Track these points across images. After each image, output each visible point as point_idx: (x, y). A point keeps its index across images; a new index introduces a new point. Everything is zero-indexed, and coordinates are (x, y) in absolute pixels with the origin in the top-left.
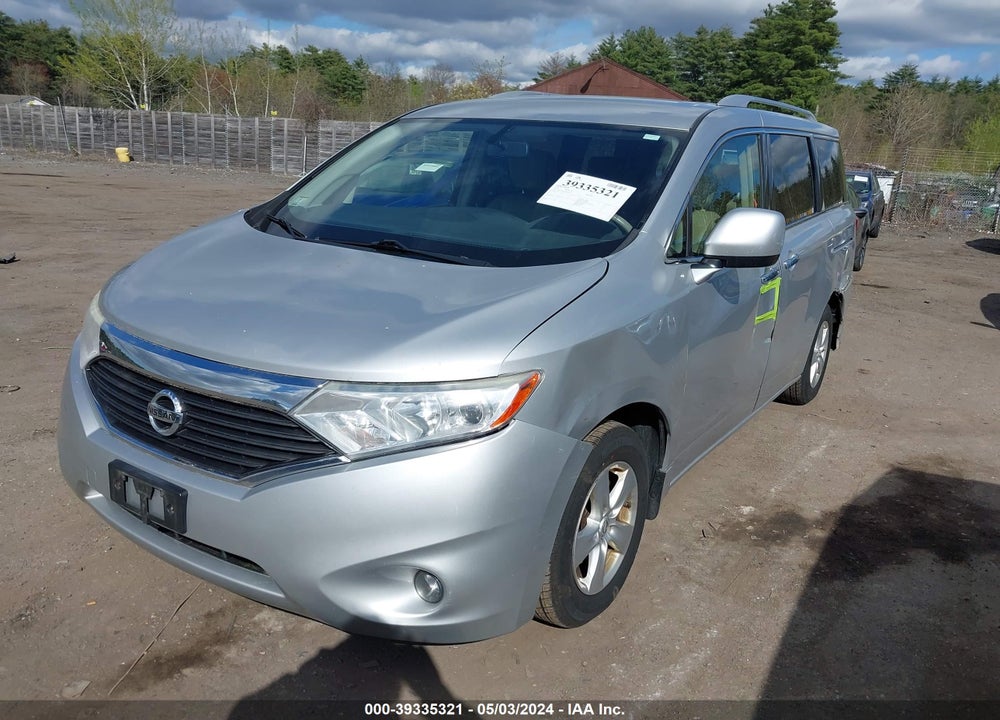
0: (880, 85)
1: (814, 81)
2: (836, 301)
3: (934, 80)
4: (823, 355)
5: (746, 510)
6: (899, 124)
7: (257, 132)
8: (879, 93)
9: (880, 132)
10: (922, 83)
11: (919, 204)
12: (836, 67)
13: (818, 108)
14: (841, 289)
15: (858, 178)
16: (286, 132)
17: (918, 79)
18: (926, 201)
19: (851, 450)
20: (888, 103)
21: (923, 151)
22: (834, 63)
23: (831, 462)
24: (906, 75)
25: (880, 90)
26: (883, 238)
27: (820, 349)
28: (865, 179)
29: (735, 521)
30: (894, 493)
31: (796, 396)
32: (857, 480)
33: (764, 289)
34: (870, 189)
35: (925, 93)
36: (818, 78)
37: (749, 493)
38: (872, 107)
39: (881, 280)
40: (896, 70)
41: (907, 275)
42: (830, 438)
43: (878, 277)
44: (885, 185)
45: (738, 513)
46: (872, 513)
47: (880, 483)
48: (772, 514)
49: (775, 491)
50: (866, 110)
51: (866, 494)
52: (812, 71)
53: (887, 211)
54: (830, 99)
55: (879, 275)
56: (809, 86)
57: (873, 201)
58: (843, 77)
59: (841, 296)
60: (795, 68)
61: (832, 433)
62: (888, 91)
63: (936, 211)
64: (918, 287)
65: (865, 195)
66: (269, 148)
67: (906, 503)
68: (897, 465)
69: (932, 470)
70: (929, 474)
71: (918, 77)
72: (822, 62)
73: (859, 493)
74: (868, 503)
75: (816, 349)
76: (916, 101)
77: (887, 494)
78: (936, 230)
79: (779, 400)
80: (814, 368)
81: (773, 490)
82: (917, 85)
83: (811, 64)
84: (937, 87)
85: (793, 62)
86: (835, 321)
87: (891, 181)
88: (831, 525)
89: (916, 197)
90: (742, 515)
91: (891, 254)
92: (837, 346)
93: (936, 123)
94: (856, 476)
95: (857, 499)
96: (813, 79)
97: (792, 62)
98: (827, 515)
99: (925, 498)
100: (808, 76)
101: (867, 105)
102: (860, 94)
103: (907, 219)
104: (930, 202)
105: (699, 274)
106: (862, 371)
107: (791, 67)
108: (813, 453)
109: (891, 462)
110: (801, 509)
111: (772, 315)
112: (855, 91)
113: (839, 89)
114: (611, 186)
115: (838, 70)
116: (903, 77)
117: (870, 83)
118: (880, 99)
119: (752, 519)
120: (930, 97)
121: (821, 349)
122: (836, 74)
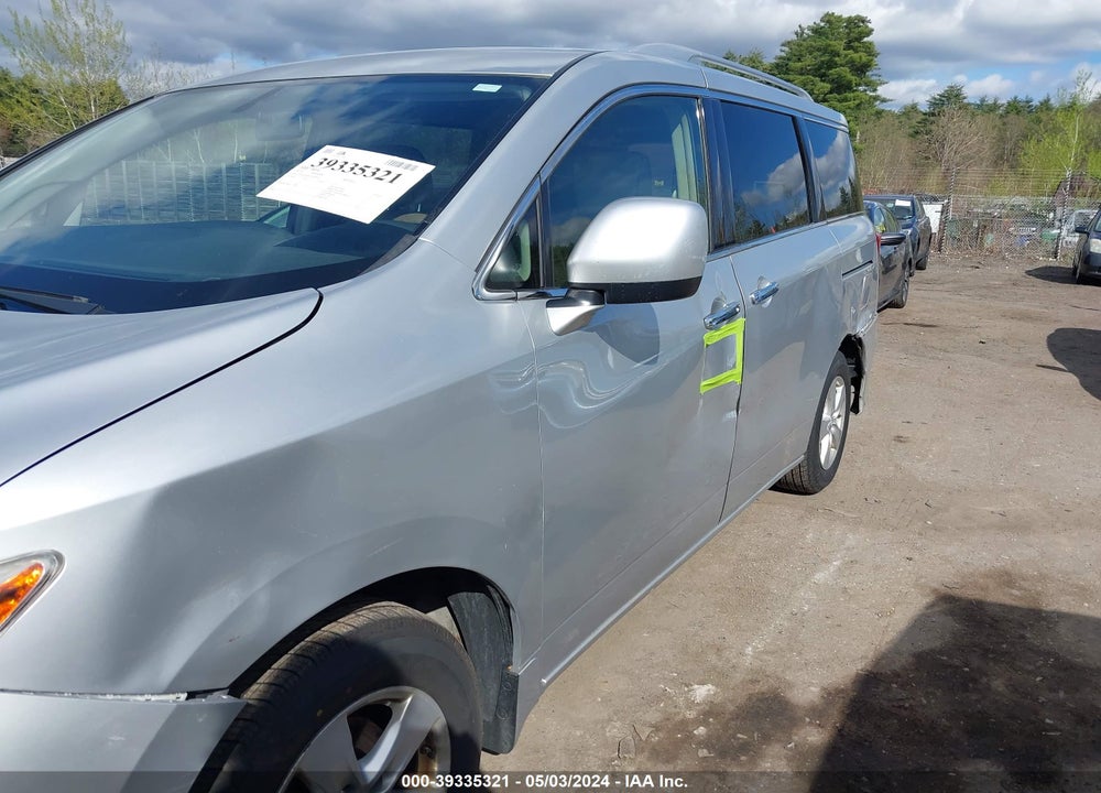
0: (924, 108)
1: (852, 106)
2: (852, 348)
3: (983, 100)
4: (840, 423)
5: (702, 692)
6: (947, 150)
7: (225, 179)
8: (923, 117)
9: (927, 158)
10: (969, 104)
11: (971, 231)
12: (875, 90)
13: (858, 134)
14: (860, 330)
15: (899, 203)
16: (257, 180)
17: (965, 101)
18: (978, 228)
19: (877, 568)
20: (934, 127)
21: (973, 175)
22: (873, 86)
23: (845, 590)
24: (952, 96)
25: (925, 114)
26: (933, 270)
27: (833, 415)
28: (908, 204)
29: (681, 717)
30: (937, 644)
31: (802, 482)
32: (883, 623)
33: (712, 338)
34: (914, 215)
35: (973, 115)
36: (857, 102)
37: (713, 658)
38: (917, 133)
39: (927, 318)
40: (941, 92)
41: (958, 310)
42: (848, 549)
43: (925, 314)
44: (933, 212)
45: (687, 699)
46: (902, 686)
47: (919, 624)
48: (741, 700)
49: (751, 652)
50: (911, 136)
51: (895, 650)
52: (851, 95)
53: (935, 240)
54: (870, 125)
55: (925, 311)
56: (848, 111)
57: (918, 228)
58: (884, 101)
59: (860, 341)
60: (831, 92)
61: (851, 540)
62: (933, 114)
63: (989, 239)
64: (972, 324)
65: (908, 221)
66: (239, 198)
67: (956, 662)
68: (943, 590)
69: (997, 596)
70: (990, 604)
71: (965, 98)
72: (860, 85)
73: (884, 647)
74: (896, 667)
75: (825, 416)
76: (964, 124)
77: (926, 647)
78: (991, 259)
79: (776, 487)
80: (826, 442)
81: (749, 650)
82: (965, 107)
83: (848, 87)
84: (986, 108)
85: (829, 86)
86: (855, 375)
87: (939, 207)
88: (835, 718)
89: (968, 223)
90: (691, 704)
91: (940, 288)
92: (861, 408)
93: (987, 147)
94: (881, 615)
95: (881, 659)
96: (852, 104)
97: (827, 86)
98: (830, 695)
99: (987, 651)
100: (846, 100)
101: (911, 131)
102: (903, 119)
103: (959, 248)
104: (983, 228)
105: (561, 317)
106: (899, 439)
107: (826, 90)
108: (820, 577)
109: (935, 585)
110: (790, 685)
111: (733, 375)
112: (898, 117)
113: (879, 113)
114: (392, 163)
115: (878, 93)
116: (949, 99)
117: (914, 107)
118: (925, 124)
119: (710, 712)
120: (979, 119)
121: (836, 415)
122: (876, 98)
